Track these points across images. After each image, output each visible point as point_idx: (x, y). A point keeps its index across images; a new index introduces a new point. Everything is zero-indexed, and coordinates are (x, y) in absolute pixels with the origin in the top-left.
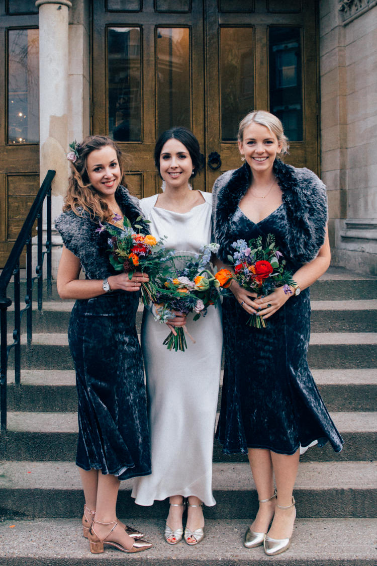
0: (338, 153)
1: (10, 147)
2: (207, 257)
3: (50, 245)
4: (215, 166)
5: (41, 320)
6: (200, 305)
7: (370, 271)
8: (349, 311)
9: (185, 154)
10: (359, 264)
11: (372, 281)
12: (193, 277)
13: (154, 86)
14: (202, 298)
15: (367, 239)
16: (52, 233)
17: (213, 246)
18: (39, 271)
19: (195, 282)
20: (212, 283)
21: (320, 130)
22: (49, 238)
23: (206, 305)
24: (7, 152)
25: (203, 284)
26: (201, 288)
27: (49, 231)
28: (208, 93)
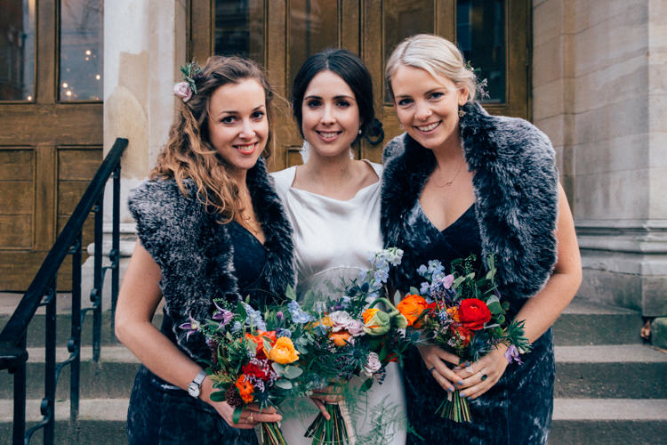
0: (561, 121)
1: (62, 106)
2: (382, 275)
3: (116, 256)
4: (374, 139)
5: (97, 377)
6: (374, 363)
7: (615, 300)
8: (589, 363)
9: (349, 100)
10: (596, 288)
11: (622, 316)
12: (359, 311)
13: (284, 19)
14: (377, 351)
15: (609, 250)
16: (121, 237)
17: (392, 253)
18: (96, 297)
19: (363, 321)
20: (394, 322)
21: (532, 88)
22: (116, 245)
23: (384, 363)
24: (57, 113)
25: (380, 322)
26: (376, 329)
27: (116, 234)
28: (366, 29)
